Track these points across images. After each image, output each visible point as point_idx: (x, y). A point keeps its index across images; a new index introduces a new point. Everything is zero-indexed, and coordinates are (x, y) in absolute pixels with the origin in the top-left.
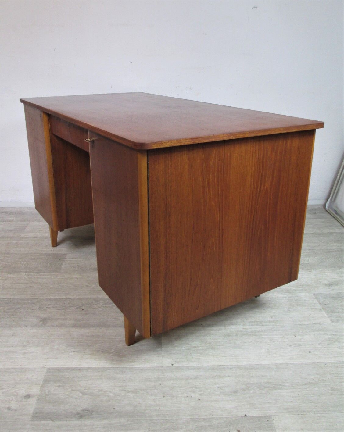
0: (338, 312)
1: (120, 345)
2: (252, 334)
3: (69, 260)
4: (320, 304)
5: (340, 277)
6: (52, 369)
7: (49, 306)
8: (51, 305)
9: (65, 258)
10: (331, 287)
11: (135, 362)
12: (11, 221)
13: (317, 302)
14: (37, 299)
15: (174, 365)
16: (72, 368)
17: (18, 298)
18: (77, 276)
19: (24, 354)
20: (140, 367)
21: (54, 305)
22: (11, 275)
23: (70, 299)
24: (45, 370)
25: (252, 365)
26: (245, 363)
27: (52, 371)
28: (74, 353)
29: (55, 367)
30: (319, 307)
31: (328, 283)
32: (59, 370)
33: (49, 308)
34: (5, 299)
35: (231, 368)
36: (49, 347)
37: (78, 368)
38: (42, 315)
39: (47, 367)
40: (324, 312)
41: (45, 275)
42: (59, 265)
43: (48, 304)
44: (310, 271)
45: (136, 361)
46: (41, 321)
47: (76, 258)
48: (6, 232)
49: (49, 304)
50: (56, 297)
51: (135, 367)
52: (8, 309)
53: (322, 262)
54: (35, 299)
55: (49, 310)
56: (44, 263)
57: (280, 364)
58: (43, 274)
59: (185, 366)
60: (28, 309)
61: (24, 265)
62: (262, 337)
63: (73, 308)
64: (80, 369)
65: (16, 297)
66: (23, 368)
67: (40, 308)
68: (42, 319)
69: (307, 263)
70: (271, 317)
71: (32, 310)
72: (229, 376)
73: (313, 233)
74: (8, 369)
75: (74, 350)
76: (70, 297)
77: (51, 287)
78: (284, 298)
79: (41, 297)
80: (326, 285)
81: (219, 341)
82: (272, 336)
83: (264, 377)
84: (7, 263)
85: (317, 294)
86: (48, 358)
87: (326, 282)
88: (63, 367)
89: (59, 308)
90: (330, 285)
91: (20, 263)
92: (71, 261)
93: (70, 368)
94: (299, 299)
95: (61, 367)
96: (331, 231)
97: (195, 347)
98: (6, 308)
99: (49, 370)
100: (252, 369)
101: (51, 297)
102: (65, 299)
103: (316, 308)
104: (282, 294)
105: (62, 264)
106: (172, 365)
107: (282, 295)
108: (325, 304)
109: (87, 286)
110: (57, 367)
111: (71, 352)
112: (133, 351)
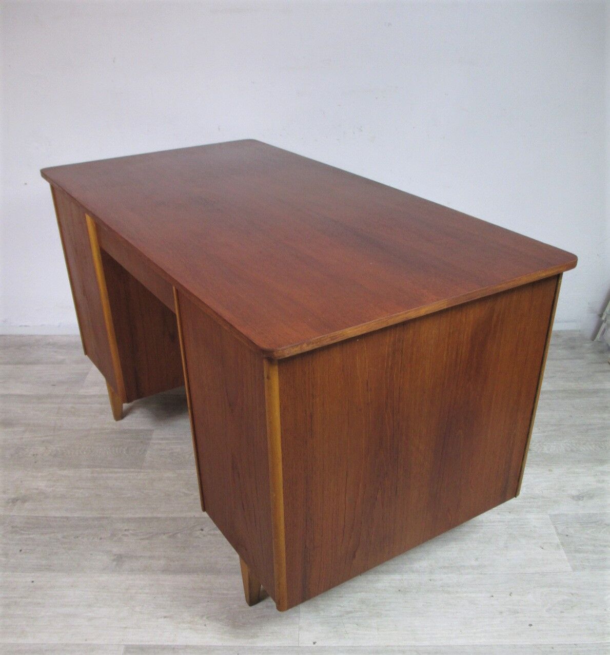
0: (587, 552)
1: (235, 606)
2: (443, 590)
3: (157, 442)
4: (558, 534)
5: (599, 481)
6: (133, 647)
7: (126, 533)
8: (128, 530)
9: (150, 439)
10: (581, 502)
11: (258, 636)
12: (61, 362)
13: (553, 531)
14: (107, 518)
15: (316, 645)
16: (161, 646)
17: (78, 517)
18: (169, 474)
19: (90, 619)
20: (265, 647)
21: (134, 530)
22: (65, 472)
23: (158, 519)
24: (122, 649)
25: (438, 646)
26: (427, 643)
27: (132, 650)
29: (137, 644)
30: (557, 540)
31: (578, 494)
32: (143, 649)
33: (126, 535)
34: (58, 517)
35: (403, 652)
36: (128, 608)
37: (171, 646)
38: (116, 550)
39: (125, 643)
40: (562, 551)
41: (119, 472)
42: (141, 453)
43: (124, 529)
44: (550, 470)
45: (259, 635)
46: (114, 560)
47: (167, 439)
48: (55, 385)
49: (126, 528)
50: (137, 516)
51: (257, 646)
52: (64, 537)
53: (572, 451)
54: (104, 518)
55: (125, 539)
56: (117, 449)
57: (481, 646)
58: (116, 470)
59: (334, 645)
60: (93, 538)
61: (85, 453)
62: (458, 595)
63: (164, 537)
64: (174, 648)
65: (76, 515)
66: (90, 645)
67: (113, 535)
68: (115, 557)
69: (547, 452)
70: (477, 559)
71: (101, 539)
73: (565, 391)
74: (67, 645)
75: (165, 614)
76: (159, 515)
77: (129, 495)
79: (114, 516)
80: (573, 497)
81: (390, 603)
82: (473, 595)
84: (58, 449)
85: (555, 515)
86: (126, 628)
87: (574, 493)
88: (149, 644)
89: (142, 537)
90: (579, 498)
91: (80, 448)
92: (160, 444)
93: (159, 646)
94: (525, 525)
95: (147, 643)
96: (597, 386)
97: (351, 612)
98: (59, 536)
99: (128, 649)
100: (436, 653)
101: (130, 515)
102: (151, 518)
103: (550, 543)
104: (498, 514)
105: (145, 450)
106: (314, 643)
107: (498, 517)
108: (567, 536)
109: (186, 495)
110: (141, 644)
111: (161, 618)
112: (254, 617)
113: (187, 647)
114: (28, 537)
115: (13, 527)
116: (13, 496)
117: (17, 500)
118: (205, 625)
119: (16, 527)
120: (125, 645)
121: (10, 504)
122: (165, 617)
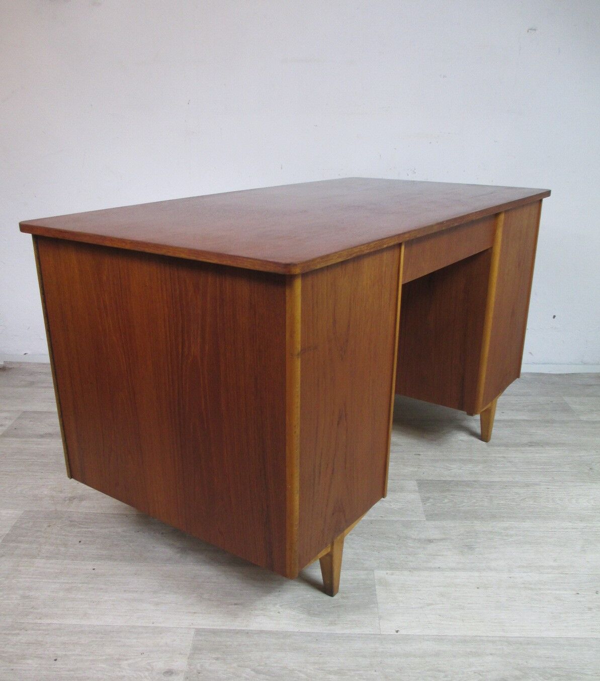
2: (525, 587)
6: (204, 630)
11: (335, 624)
15: (399, 633)
16: (234, 630)
19: (157, 604)
20: (345, 634)
24: (193, 632)
25: (528, 637)
26: (517, 635)
27: (203, 633)
28: (236, 606)
29: (209, 627)
32: (214, 632)
35: (493, 642)
36: (195, 595)
37: (244, 630)
38: (178, 544)
39: (196, 627)
45: (336, 622)
46: (178, 552)
51: (336, 633)
52: (123, 532)
57: (575, 638)
59: (418, 634)
60: (155, 533)
62: (541, 592)
64: (248, 633)
66: (158, 627)
67: (175, 531)
68: (179, 550)
70: (555, 560)
71: (161, 534)
72: (491, 654)
74: (133, 627)
75: (236, 602)
78: (574, 528)
81: (471, 596)
82: (558, 592)
83: (549, 659)
86: (195, 613)
88: (221, 628)
93: (231, 630)
95: (218, 628)
97: (432, 604)
98: (120, 530)
99: (198, 632)
100: (528, 644)
104: (570, 522)
106: (397, 631)
107: (570, 524)
110: (212, 628)
111: (232, 605)
112: (331, 606)
113: (261, 632)
114: (87, 530)
115: (71, 521)
116: (69, 495)
117: (75, 499)
118: (279, 613)
119: (75, 521)
120: (195, 629)
121: (67, 502)
122: (236, 604)
